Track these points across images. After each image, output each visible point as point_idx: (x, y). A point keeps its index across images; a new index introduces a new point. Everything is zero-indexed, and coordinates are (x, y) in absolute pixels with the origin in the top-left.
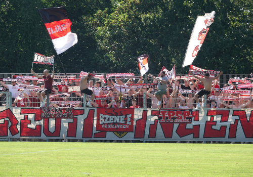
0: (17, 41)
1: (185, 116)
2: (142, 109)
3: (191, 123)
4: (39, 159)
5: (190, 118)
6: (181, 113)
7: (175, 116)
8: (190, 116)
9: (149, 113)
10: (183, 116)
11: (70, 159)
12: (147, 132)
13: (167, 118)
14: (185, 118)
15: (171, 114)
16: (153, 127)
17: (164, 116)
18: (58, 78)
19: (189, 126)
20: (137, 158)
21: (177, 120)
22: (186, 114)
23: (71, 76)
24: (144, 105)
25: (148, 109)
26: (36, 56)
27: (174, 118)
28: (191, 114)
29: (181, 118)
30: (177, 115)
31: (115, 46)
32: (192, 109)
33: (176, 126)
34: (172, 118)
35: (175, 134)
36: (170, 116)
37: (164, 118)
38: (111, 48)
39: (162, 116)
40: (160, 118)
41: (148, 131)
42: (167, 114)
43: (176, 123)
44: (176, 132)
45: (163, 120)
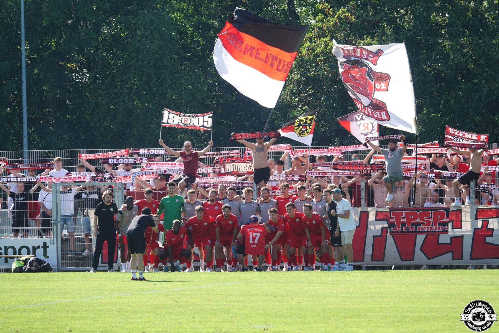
0: (131, 90)
1: (436, 220)
2: (360, 209)
3: (446, 232)
4: (175, 303)
5: (445, 224)
6: (428, 214)
7: (418, 220)
8: (445, 220)
9: (372, 217)
10: (432, 220)
11: (230, 301)
12: (368, 251)
13: (404, 224)
14: (435, 224)
15: (411, 217)
16: (380, 241)
17: (398, 220)
18: (208, 156)
19: (444, 239)
20: (352, 297)
21: (421, 228)
22: (439, 217)
23: (231, 152)
24: (363, 202)
25: (370, 209)
26: (166, 113)
27: (417, 225)
28: (448, 216)
29: (429, 223)
30: (422, 219)
31: (309, 96)
32: (449, 208)
33: (420, 239)
34: (413, 225)
35: (418, 253)
36: (408, 220)
37: (398, 225)
38: (301, 101)
39: (394, 220)
40: (391, 225)
41: (371, 248)
42: (403, 218)
43: (421, 233)
44: (421, 249)
45: (397, 228)
